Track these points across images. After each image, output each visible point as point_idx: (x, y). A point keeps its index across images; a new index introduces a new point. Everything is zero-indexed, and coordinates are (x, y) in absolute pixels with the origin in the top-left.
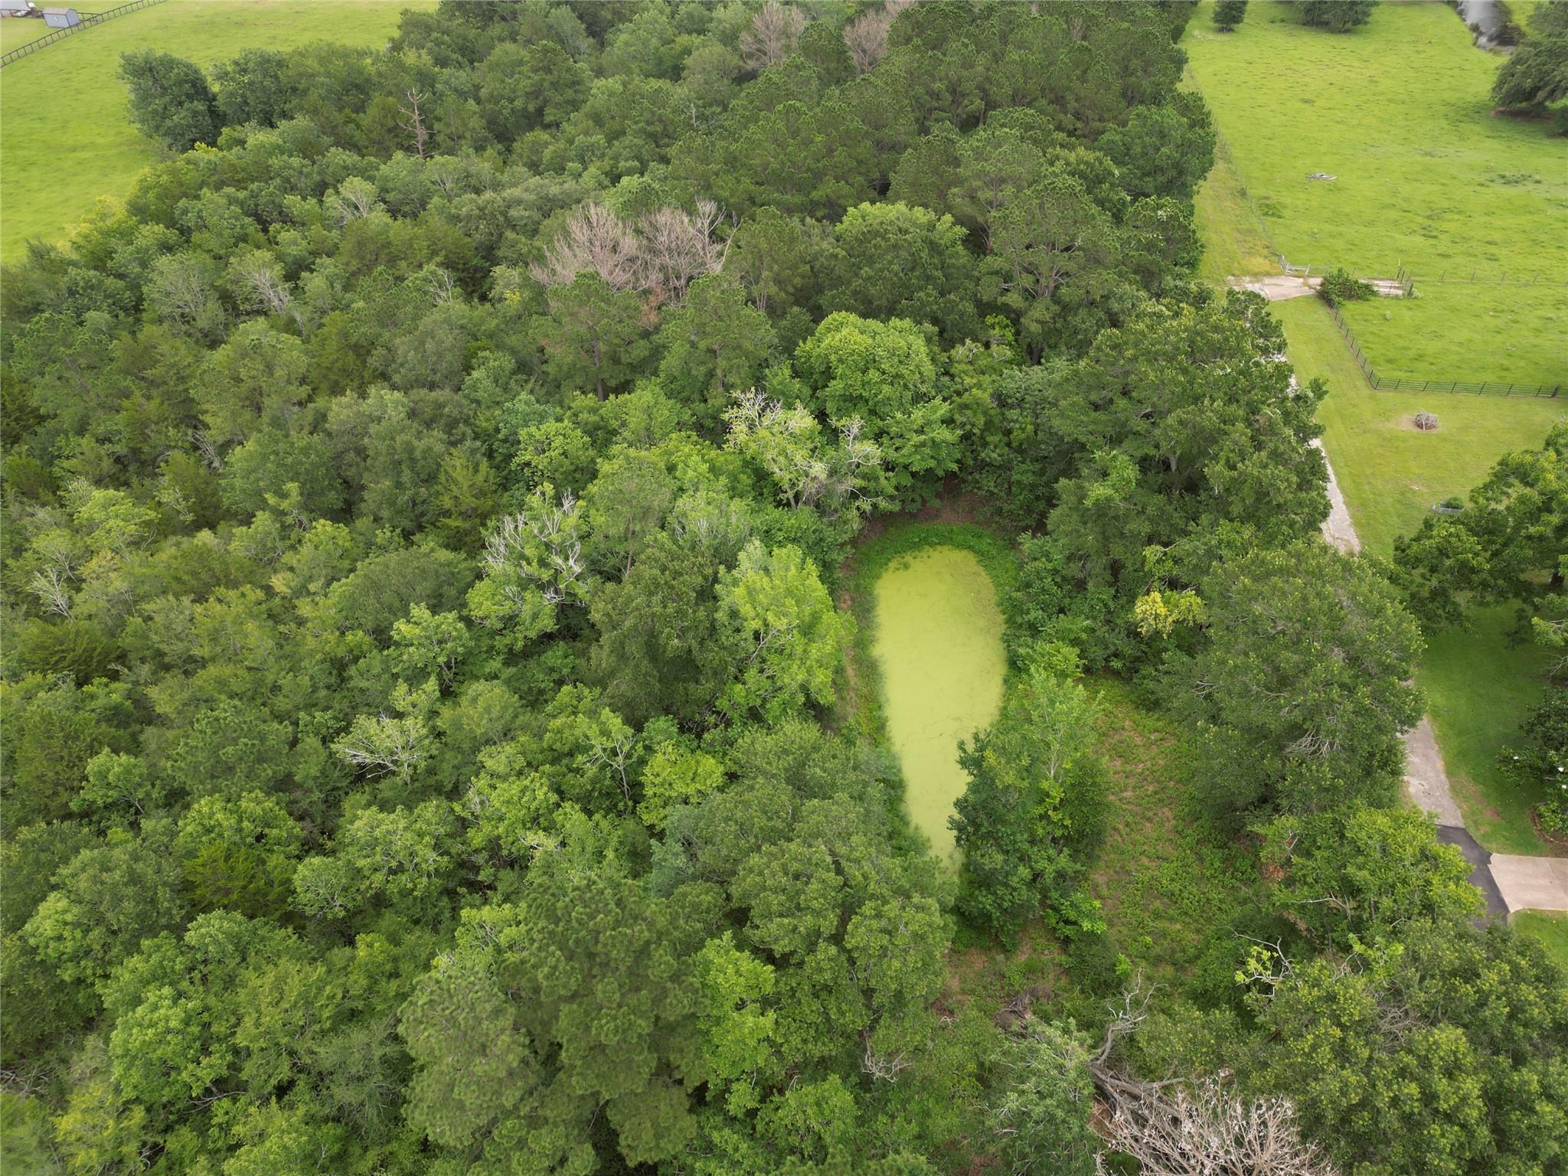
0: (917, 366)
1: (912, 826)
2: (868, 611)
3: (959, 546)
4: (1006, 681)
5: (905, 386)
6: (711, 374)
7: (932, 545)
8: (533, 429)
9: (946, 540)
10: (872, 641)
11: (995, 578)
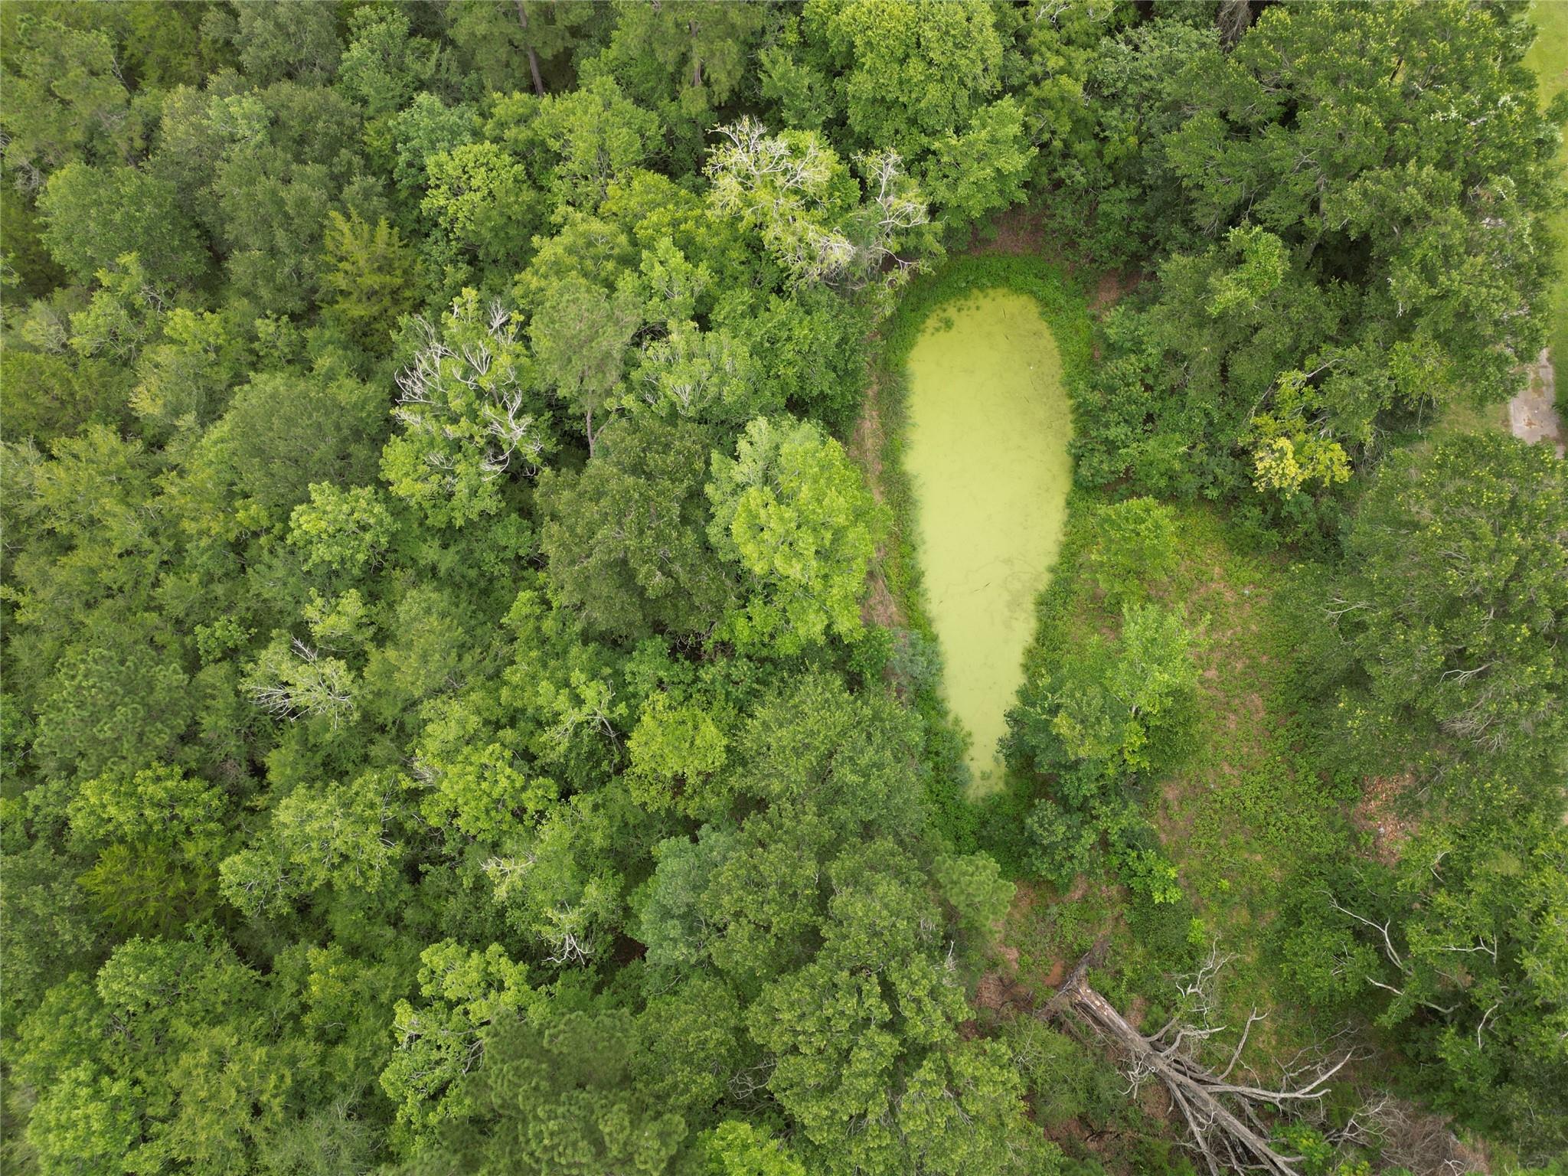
0: (980, 51)
1: (951, 718)
2: (900, 402)
3: (1019, 290)
4: (1069, 504)
5: (962, 83)
6: (684, 59)
7: (982, 288)
8: (443, 156)
9: (1003, 280)
10: (904, 445)
11: (1062, 340)
